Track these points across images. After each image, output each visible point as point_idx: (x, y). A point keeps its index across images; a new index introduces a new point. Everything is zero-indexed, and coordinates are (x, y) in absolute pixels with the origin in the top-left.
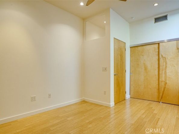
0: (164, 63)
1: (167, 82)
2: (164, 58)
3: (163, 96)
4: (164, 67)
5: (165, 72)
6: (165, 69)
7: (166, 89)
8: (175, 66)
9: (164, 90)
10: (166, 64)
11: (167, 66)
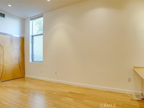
0: (2, 50)
1: (5, 65)
2: (2, 47)
3: (2, 76)
4: (2, 53)
5: (3, 57)
6: (3, 56)
7: (4, 71)
8: (9, 53)
9: (3, 72)
10: (3, 51)
11: (4, 53)
